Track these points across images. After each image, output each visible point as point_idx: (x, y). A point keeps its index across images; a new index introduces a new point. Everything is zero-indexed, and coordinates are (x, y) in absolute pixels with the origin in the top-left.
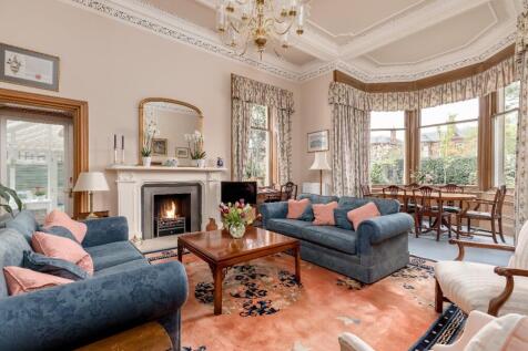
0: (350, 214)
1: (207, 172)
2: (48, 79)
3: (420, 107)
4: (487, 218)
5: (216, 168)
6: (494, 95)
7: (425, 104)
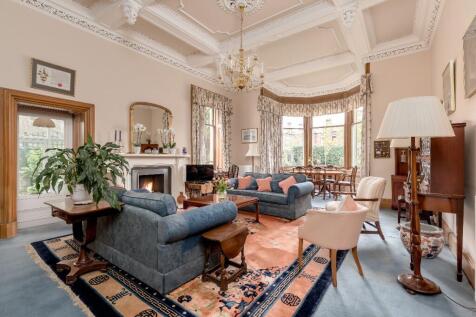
0: (280, 184)
1: (176, 158)
2: (67, 87)
3: (312, 115)
4: (347, 185)
5: (181, 155)
6: (352, 112)
7: (315, 113)
